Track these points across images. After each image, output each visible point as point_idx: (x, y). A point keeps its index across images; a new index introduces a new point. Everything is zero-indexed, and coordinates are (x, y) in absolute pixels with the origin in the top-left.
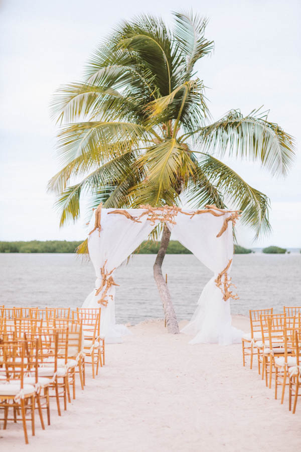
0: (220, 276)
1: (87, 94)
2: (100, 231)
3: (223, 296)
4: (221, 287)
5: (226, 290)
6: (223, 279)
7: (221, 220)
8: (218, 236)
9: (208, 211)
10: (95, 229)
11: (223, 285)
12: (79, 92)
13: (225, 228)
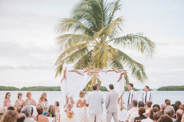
0: (119, 99)
1: (69, 23)
2: (65, 79)
3: (120, 108)
4: (119, 104)
5: (122, 105)
6: (120, 101)
7: (119, 74)
8: (118, 81)
9: (113, 70)
10: (64, 79)
11: (120, 103)
12: (65, 22)
13: (121, 78)
